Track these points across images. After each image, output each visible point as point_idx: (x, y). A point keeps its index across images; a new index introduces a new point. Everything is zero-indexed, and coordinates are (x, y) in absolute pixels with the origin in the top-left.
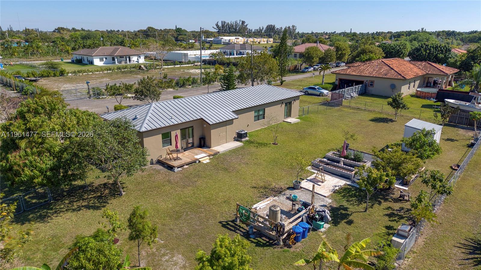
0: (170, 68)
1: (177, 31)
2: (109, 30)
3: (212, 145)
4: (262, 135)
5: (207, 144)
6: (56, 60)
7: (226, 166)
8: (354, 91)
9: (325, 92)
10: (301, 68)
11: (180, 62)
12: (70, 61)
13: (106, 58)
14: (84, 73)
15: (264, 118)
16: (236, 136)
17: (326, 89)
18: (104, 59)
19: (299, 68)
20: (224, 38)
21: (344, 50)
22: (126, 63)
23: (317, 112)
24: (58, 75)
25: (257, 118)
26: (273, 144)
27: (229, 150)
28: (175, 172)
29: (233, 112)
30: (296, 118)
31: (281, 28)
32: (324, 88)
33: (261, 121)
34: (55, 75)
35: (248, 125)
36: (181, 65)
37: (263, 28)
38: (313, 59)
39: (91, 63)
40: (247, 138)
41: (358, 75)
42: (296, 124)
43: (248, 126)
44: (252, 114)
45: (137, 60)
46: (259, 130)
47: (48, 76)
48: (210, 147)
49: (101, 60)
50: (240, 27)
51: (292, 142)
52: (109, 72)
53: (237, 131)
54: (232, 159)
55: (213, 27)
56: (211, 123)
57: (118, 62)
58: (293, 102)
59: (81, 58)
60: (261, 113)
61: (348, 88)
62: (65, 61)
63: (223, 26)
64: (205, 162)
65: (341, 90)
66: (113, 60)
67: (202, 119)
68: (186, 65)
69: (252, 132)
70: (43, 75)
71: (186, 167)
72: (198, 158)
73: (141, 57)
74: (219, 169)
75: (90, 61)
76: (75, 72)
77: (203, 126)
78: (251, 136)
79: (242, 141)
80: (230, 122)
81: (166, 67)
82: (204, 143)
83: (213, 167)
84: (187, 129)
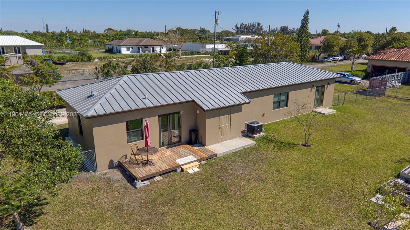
0: (189, 57)
1: (201, 31)
2: (148, 31)
3: (207, 143)
4: (284, 129)
5: (201, 139)
6: (94, 50)
7: (224, 182)
8: (396, 78)
9: (358, 79)
10: (320, 58)
11: (198, 53)
12: (105, 51)
13: (132, 48)
14: (109, 59)
15: (287, 106)
16: (246, 129)
17: (357, 76)
18: (131, 49)
19: (317, 58)
20: (241, 36)
21: (366, 41)
22: (150, 52)
23: (355, 102)
24: (85, 60)
25: (277, 105)
26: (302, 145)
27: (233, 151)
28: (136, 188)
29: (243, 93)
30: (330, 108)
31: (294, 29)
32: (354, 76)
33: (283, 109)
34: (82, 60)
35: (264, 114)
36: (199, 55)
37: (277, 29)
38: (333, 48)
39: (119, 52)
40: (262, 134)
41: (399, 61)
42: (333, 116)
43: (263, 116)
44: (271, 99)
45: (160, 51)
46: (279, 122)
47: (77, 61)
48: (204, 145)
49: (128, 49)
50: (256, 28)
51: (333, 143)
52: (132, 59)
53: (247, 123)
54: (237, 168)
55: (232, 29)
56: (206, 108)
57: (142, 52)
58: (326, 86)
59: (112, 48)
60: (283, 98)
61: (389, 75)
62: (100, 51)
63: (241, 28)
64: (191, 171)
65: (381, 77)
66: (138, 50)
67: (194, 101)
68: (203, 56)
69: (269, 124)
70: (72, 60)
71: (158, 178)
72: (181, 163)
73: (164, 48)
74: (213, 188)
75: (119, 50)
76: (101, 58)
77: (195, 112)
78: (267, 130)
79: (254, 138)
80: (236, 108)
81: (185, 56)
82: (197, 137)
83: (203, 182)
84: (171, 116)
